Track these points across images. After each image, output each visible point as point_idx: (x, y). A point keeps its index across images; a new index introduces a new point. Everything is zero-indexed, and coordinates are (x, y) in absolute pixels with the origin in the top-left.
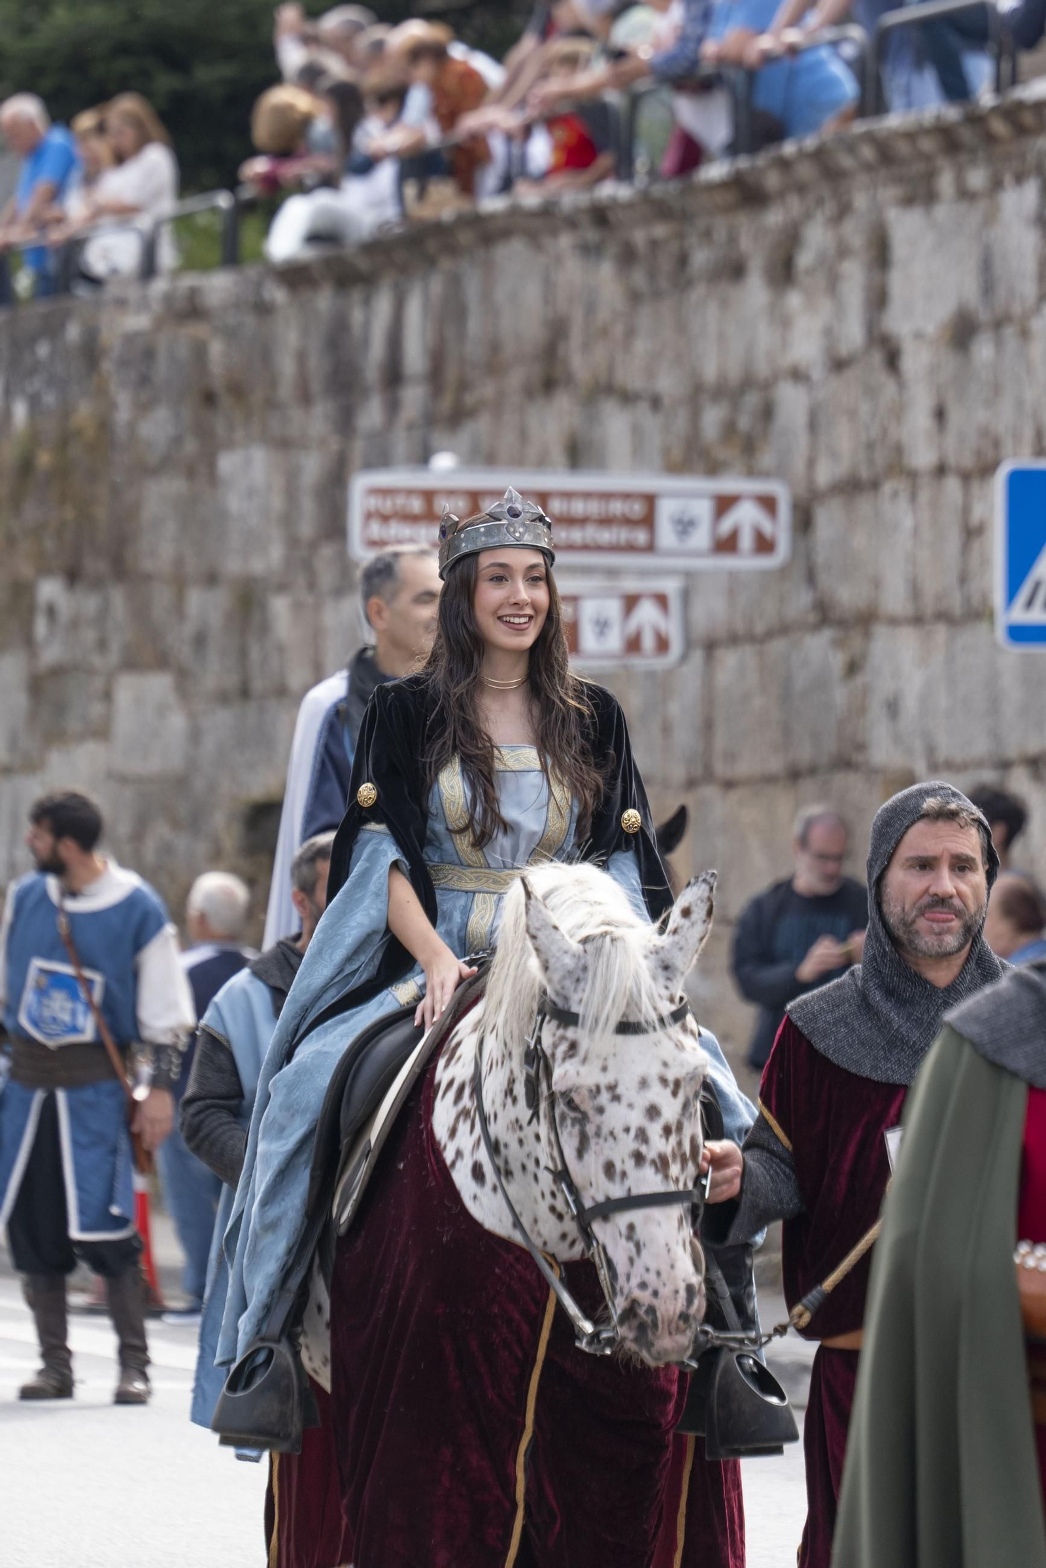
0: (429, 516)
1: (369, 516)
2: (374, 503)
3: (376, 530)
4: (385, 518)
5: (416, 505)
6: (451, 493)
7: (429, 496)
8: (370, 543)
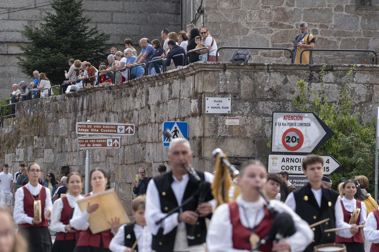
0: (86, 128)
1: (78, 128)
2: (79, 126)
3: (79, 130)
4: (81, 128)
5: (85, 126)
6: (90, 125)
7: (86, 125)
8: (79, 132)
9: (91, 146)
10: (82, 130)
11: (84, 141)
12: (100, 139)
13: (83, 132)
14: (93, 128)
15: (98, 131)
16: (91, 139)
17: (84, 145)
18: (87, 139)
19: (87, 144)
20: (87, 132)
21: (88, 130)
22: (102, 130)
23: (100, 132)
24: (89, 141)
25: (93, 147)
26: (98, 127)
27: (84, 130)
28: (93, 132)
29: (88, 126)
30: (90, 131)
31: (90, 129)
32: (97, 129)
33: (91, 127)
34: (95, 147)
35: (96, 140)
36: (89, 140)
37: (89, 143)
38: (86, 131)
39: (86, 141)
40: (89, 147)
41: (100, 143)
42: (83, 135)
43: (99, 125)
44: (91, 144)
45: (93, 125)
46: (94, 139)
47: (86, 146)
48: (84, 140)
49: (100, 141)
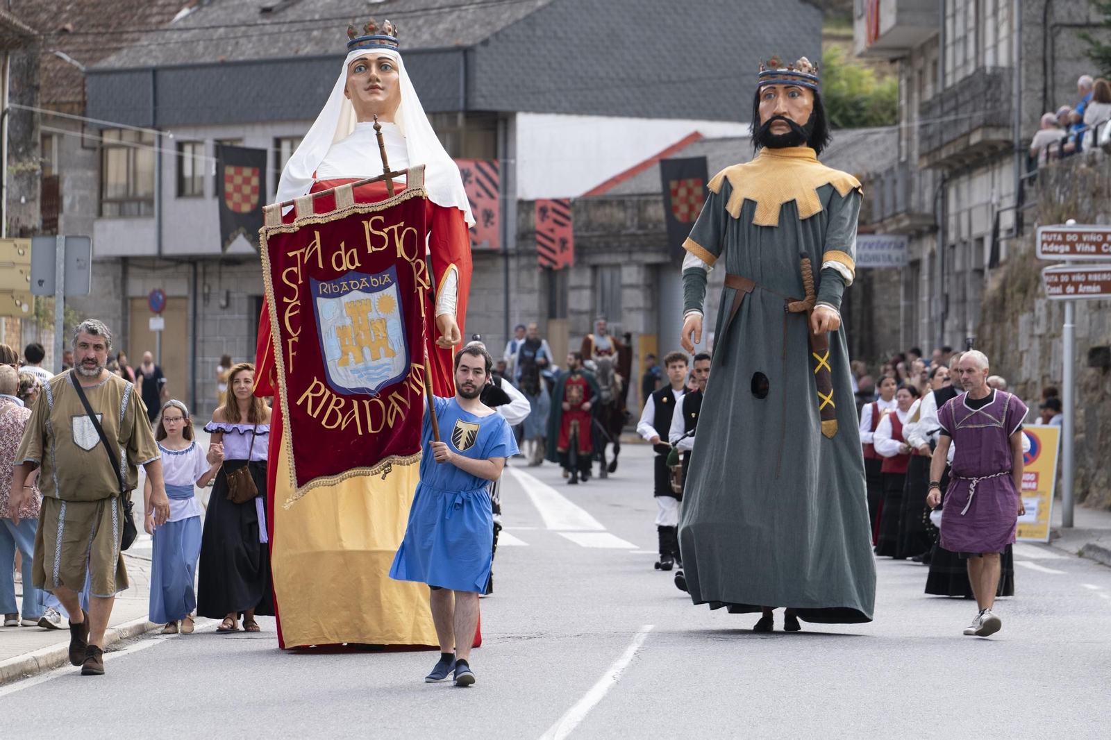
0: (1064, 242)
1: (1043, 242)
2: (1044, 237)
3: (1045, 247)
4: (1049, 243)
5: (1060, 238)
6: (1072, 233)
7: (1064, 234)
8: (1044, 252)
9: (1076, 292)
10: (1053, 247)
11: (1059, 278)
12: (1097, 272)
13: (1054, 253)
14: (1080, 241)
15: (1093, 249)
16: (1075, 273)
17: (1059, 290)
18: (1065, 274)
19: (1065, 285)
20: (1065, 253)
21: (1068, 248)
22: (1106, 248)
23: (1099, 252)
24: (1070, 279)
25: (1081, 293)
26: (1093, 238)
27: (1056, 248)
28: (1081, 253)
29: (1069, 238)
30: (1073, 251)
31: (1072, 244)
32: (1091, 243)
33: (1075, 238)
34: (1086, 293)
35: (1087, 273)
36: (1070, 274)
37: (1071, 282)
38: (1062, 251)
39: (1065, 279)
40: (1070, 294)
41: (1097, 283)
42: (1056, 262)
43: (1097, 233)
44: (1076, 284)
45: (1080, 234)
46: (1082, 273)
47: (1064, 293)
48: (1059, 275)
49: (1096, 278)
